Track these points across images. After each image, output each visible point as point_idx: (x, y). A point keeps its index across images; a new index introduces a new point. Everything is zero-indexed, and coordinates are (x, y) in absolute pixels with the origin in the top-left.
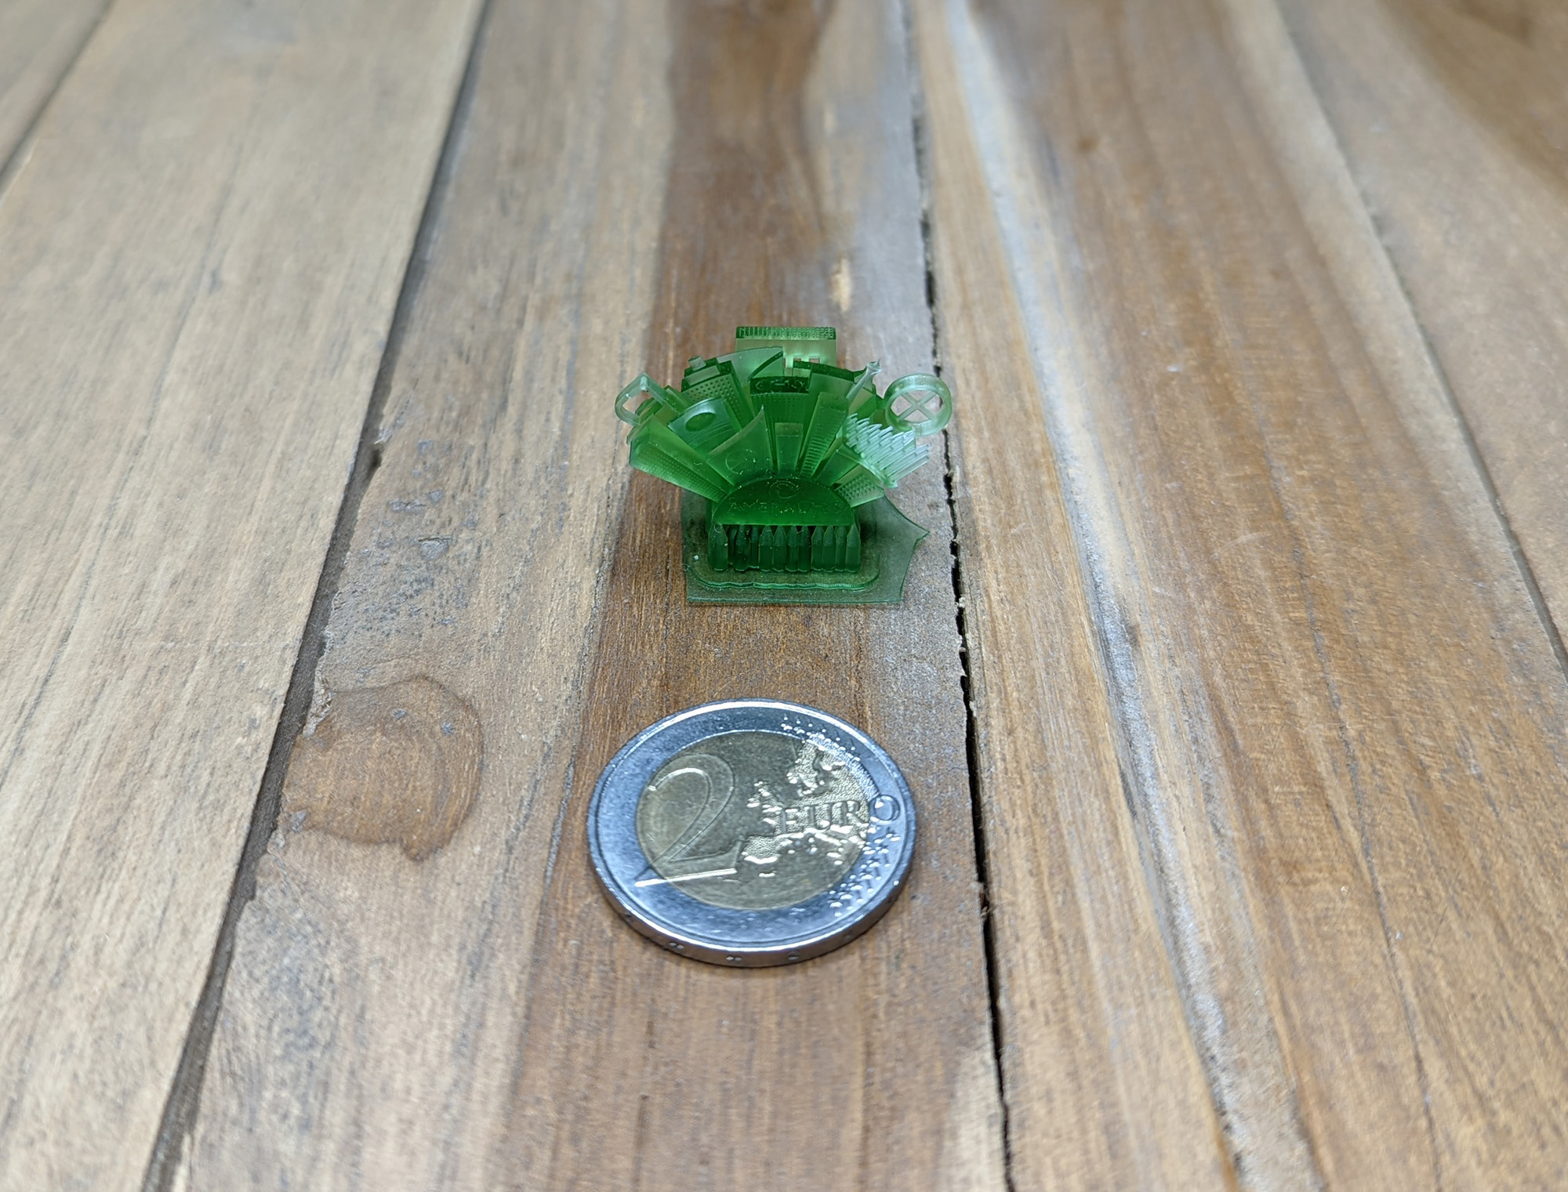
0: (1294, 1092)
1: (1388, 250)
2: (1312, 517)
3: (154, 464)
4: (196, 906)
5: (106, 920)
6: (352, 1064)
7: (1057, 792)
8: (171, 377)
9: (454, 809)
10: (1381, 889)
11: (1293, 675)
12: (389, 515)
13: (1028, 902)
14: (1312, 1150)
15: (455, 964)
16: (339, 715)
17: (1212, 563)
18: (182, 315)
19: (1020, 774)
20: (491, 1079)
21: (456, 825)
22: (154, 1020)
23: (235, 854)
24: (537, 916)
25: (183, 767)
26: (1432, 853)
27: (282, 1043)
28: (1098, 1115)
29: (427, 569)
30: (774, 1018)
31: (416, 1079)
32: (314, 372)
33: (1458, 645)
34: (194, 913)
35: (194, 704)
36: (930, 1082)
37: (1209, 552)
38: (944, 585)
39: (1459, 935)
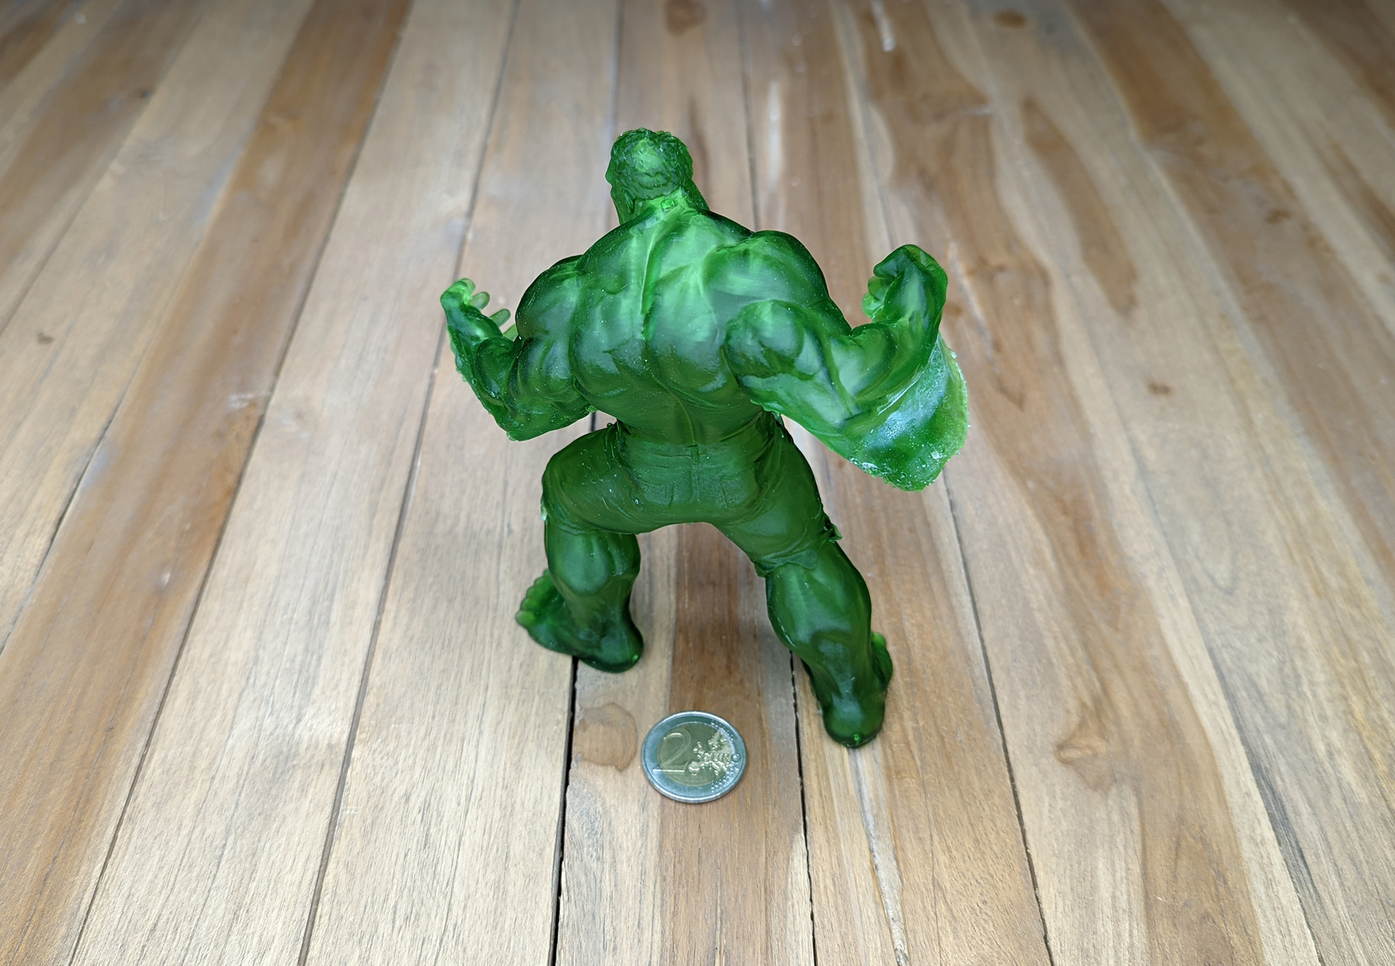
0: (894, 846)
5: (524, 793)
6: (610, 839)
9: (630, 753)
10: (925, 781)
13: (815, 784)
15: (637, 807)
16: (586, 719)
20: (653, 844)
21: (630, 759)
26: (942, 769)
27: (587, 833)
28: (835, 852)
31: (630, 844)
36: (785, 844)
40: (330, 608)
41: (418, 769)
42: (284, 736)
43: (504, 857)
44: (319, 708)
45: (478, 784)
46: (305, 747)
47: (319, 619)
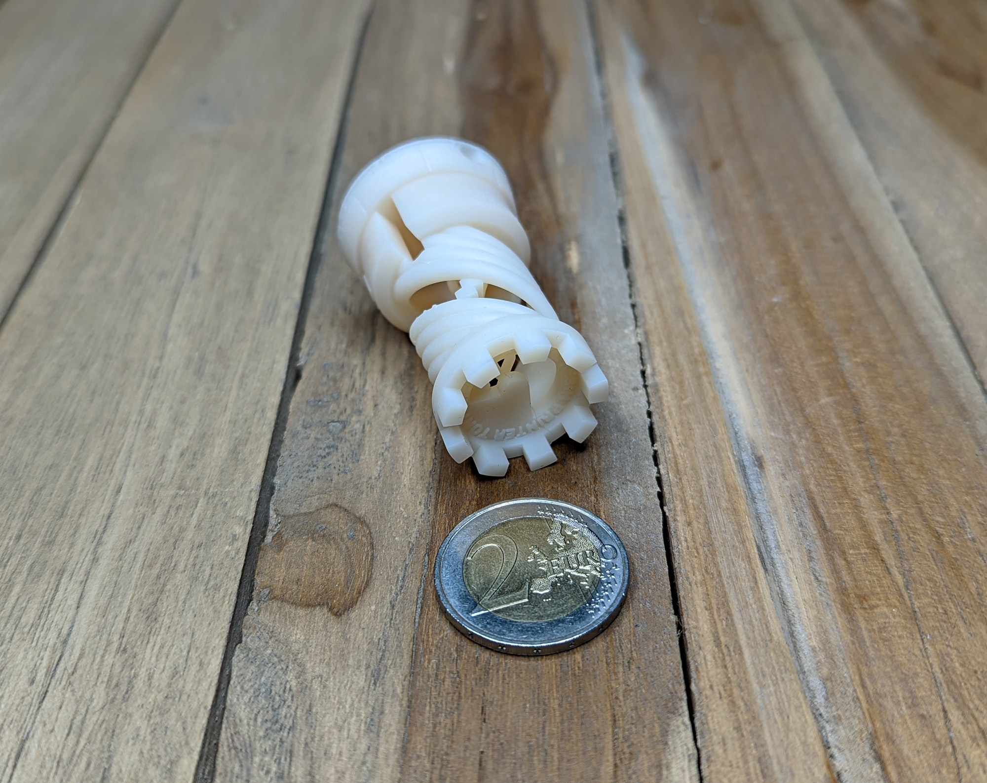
0: (870, 734)
1: (902, 222)
2: (864, 386)
3: (165, 383)
4: (208, 648)
5: (154, 659)
6: (306, 739)
7: (719, 559)
8: (172, 330)
9: (358, 584)
10: (917, 610)
11: (858, 482)
12: (309, 408)
13: (705, 626)
14: (884, 768)
15: (364, 677)
16: (286, 530)
17: (806, 417)
18: (176, 293)
19: (697, 549)
20: (390, 743)
21: (359, 593)
22: (186, 717)
23: (228, 616)
24: (411, 646)
25: (194, 565)
26: (946, 587)
27: (264, 729)
28: (754, 752)
29: (333, 439)
30: (557, 702)
31: (344, 746)
32: (258, 324)
33: (956, 460)
34: (206, 652)
35: (198, 527)
36: (652, 736)
37: (802, 410)
38: (644, 436)
39: (966, 635)
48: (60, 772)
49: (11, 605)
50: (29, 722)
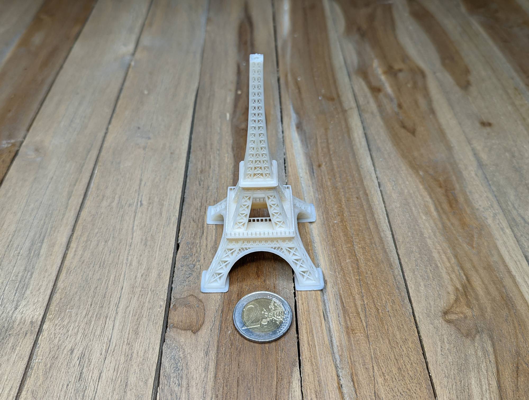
0: (351, 374)
3: (134, 248)
4: (155, 343)
5: (138, 347)
6: (186, 373)
7: (311, 316)
8: (135, 228)
9: (200, 323)
10: (369, 334)
12: (182, 259)
13: (305, 338)
14: (354, 384)
15: (203, 353)
16: (177, 304)
17: (341, 267)
18: (135, 212)
19: (304, 312)
21: (201, 326)
22: (150, 366)
24: (217, 343)
25: (149, 315)
26: (378, 327)
27: (173, 370)
28: (317, 378)
29: (191, 271)
31: (198, 376)
32: (164, 225)
34: (154, 345)
35: (149, 302)
36: (288, 373)
37: (341, 264)
40: (41, 247)
41: (80, 335)
42: (7, 317)
43: (125, 385)
44: (28, 302)
45: (113, 343)
46: (17, 323)
47: (34, 253)
48: (113, 383)
49: (91, 329)
50: (102, 367)
